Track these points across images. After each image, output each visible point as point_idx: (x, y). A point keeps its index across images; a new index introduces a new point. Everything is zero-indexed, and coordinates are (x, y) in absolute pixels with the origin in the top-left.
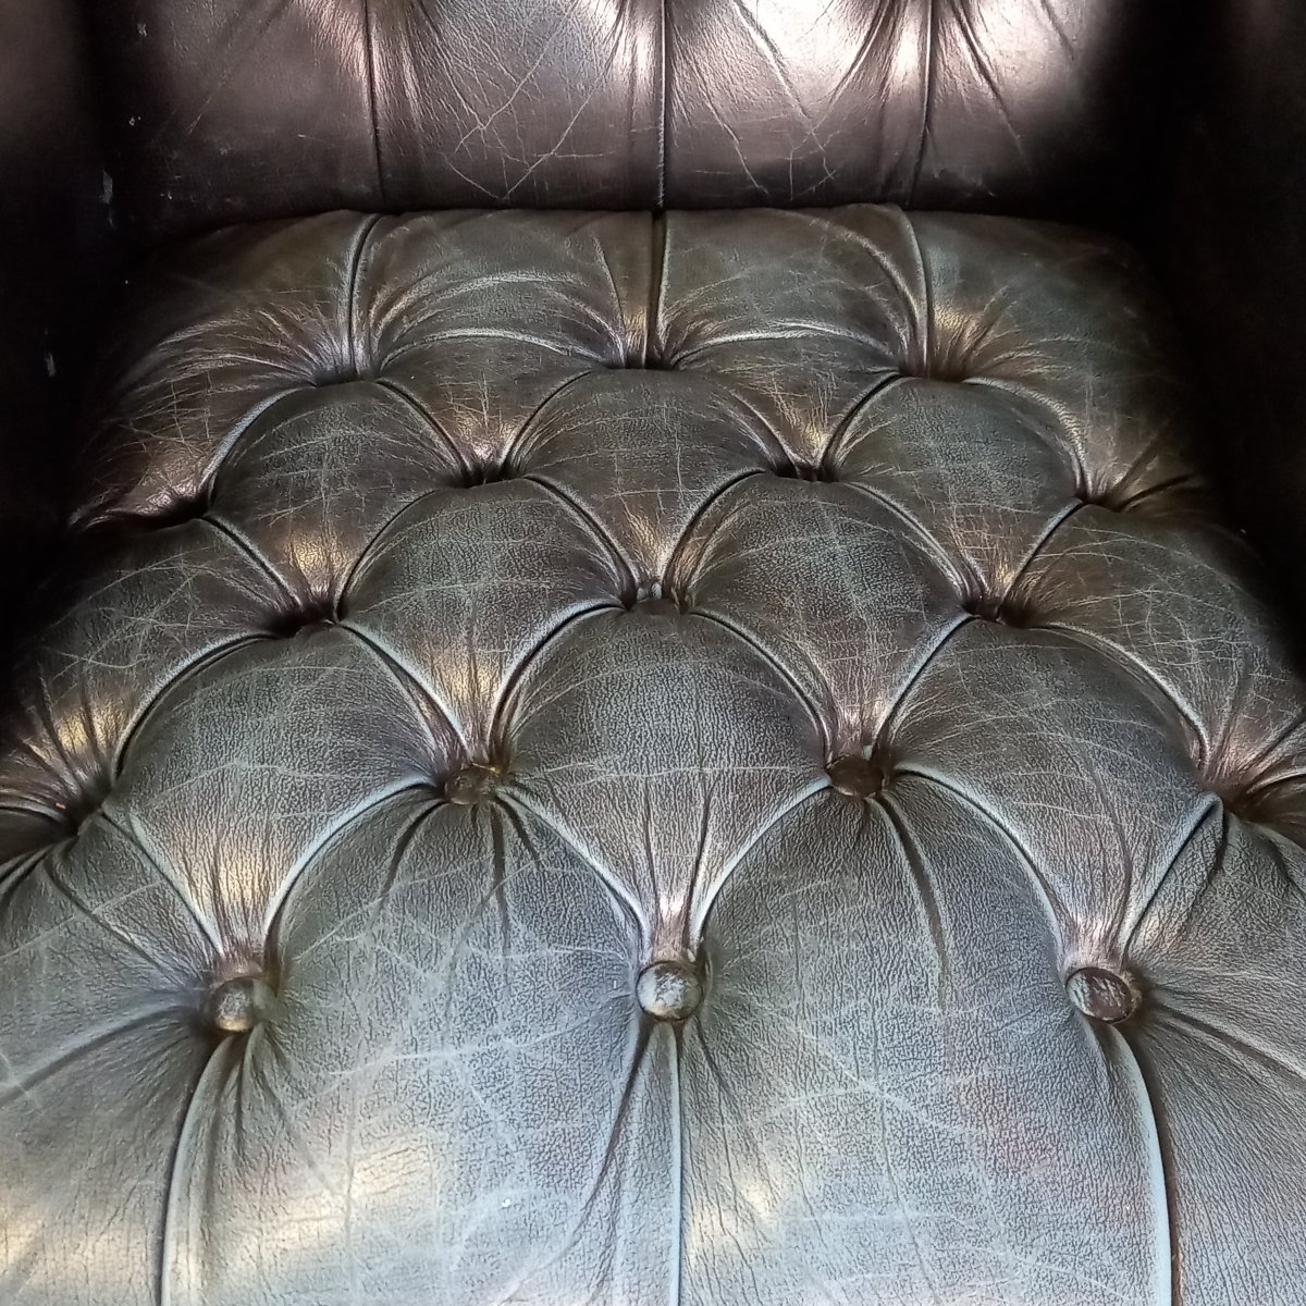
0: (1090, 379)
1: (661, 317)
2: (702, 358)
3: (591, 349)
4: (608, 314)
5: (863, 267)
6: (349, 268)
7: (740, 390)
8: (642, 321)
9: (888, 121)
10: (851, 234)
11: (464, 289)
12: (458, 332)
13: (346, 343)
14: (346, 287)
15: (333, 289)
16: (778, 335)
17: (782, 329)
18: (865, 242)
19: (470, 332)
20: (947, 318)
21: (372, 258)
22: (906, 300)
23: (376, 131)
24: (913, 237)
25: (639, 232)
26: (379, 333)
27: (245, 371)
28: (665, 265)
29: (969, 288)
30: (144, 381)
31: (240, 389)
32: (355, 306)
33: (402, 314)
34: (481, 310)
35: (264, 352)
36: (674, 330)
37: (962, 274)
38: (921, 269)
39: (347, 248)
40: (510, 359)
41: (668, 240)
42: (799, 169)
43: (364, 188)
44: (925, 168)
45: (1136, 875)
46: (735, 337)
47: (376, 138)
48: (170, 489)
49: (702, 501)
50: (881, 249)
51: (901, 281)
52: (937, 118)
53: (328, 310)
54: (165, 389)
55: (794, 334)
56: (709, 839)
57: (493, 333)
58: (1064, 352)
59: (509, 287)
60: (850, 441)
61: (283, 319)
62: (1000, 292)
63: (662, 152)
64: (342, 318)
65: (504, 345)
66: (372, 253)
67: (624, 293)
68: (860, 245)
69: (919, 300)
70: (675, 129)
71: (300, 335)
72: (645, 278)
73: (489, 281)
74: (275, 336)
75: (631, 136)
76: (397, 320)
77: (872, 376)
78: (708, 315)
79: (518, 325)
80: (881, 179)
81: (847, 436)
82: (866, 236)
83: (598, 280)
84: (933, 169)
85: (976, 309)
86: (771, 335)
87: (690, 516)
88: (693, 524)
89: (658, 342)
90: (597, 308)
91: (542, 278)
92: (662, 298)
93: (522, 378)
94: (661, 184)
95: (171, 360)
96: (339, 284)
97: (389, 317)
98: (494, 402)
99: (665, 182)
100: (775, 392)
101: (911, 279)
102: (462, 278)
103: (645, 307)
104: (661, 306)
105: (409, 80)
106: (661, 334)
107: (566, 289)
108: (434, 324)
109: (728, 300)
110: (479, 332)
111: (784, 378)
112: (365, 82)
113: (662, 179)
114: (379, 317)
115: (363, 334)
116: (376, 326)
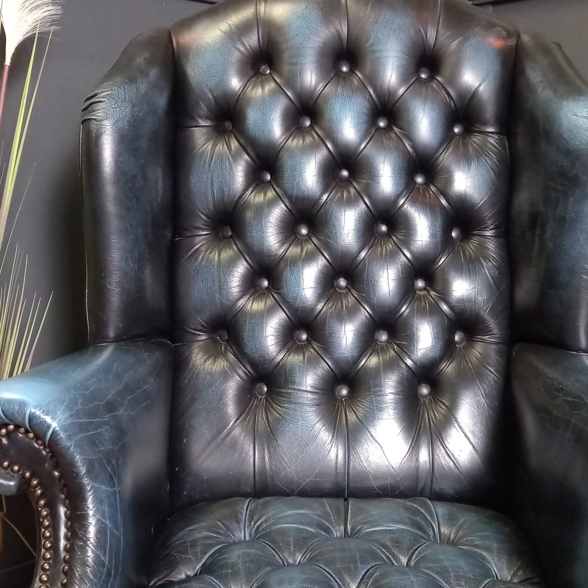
0: (495, 545)
1: (348, 525)
2: (363, 536)
3: (326, 533)
4: (331, 523)
5: (416, 512)
6: (245, 510)
7: (376, 543)
8: (342, 528)
9: (420, 471)
10: (410, 503)
11: (284, 514)
12: (282, 526)
13: (243, 533)
14: (244, 516)
15: (240, 516)
16: (389, 528)
17: (389, 526)
18: (415, 506)
19: (286, 525)
20: (444, 530)
21: (252, 508)
22: (431, 524)
23: (255, 471)
24: (431, 505)
25: (340, 502)
26: (254, 529)
27: (211, 538)
28: (349, 510)
29: (451, 520)
30: (178, 540)
31: (210, 542)
32: (247, 521)
33: (262, 522)
34: (290, 520)
35: (217, 533)
36: (353, 529)
37: (448, 515)
38: (435, 514)
39: (244, 505)
40: (300, 532)
42: (392, 487)
43: (249, 490)
44: (433, 486)
46: (374, 529)
47: (254, 473)
48: (186, 572)
49: (367, 569)
50: (421, 507)
51: (428, 517)
52: (436, 470)
53: (238, 522)
54: (185, 542)
55: (394, 528)
57: (294, 525)
58: (486, 538)
59: (299, 514)
60: (415, 559)
61: (223, 524)
62: (462, 520)
63: (346, 479)
64: (242, 525)
65: (298, 529)
66: (252, 506)
67: (336, 518)
68: (414, 507)
69: (435, 523)
70: (351, 471)
71: (228, 529)
72: (343, 514)
73: (291, 512)
74: (221, 528)
75: (337, 473)
76: (261, 524)
77: (422, 542)
78: (364, 523)
79: (301, 524)
80: (419, 490)
81: (414, 557)
82: (416, 504)
83: (328, 514)
84: (436, 487)
85: (454, 525)
86: (386, 528)
87: (363, 574)
88: (363, 577)
89: (348, 533)
90: (327, 521)
91: (309, 512)
92: (349, 519)
93: (304, 538)
94: (346, 490)
95: (187, 534)
96: (242, 514)
97: (258, 524)
98: (295, 544)
99: (347, 489)
100: (389, 543)
101: (432, 516)
102: (283, 512)
103: (343, 522)
104: (348, 521)
105: (266, 455)
106: (349, 530)
107: (317, 515)
108: (274, 524)
109: (371, 519)
110: (289, 525)
111: (391, 540)
112: (252, 456)
113: (346, 488)
114: (255, 524)
115: (249, 530)
116: (253, 527)
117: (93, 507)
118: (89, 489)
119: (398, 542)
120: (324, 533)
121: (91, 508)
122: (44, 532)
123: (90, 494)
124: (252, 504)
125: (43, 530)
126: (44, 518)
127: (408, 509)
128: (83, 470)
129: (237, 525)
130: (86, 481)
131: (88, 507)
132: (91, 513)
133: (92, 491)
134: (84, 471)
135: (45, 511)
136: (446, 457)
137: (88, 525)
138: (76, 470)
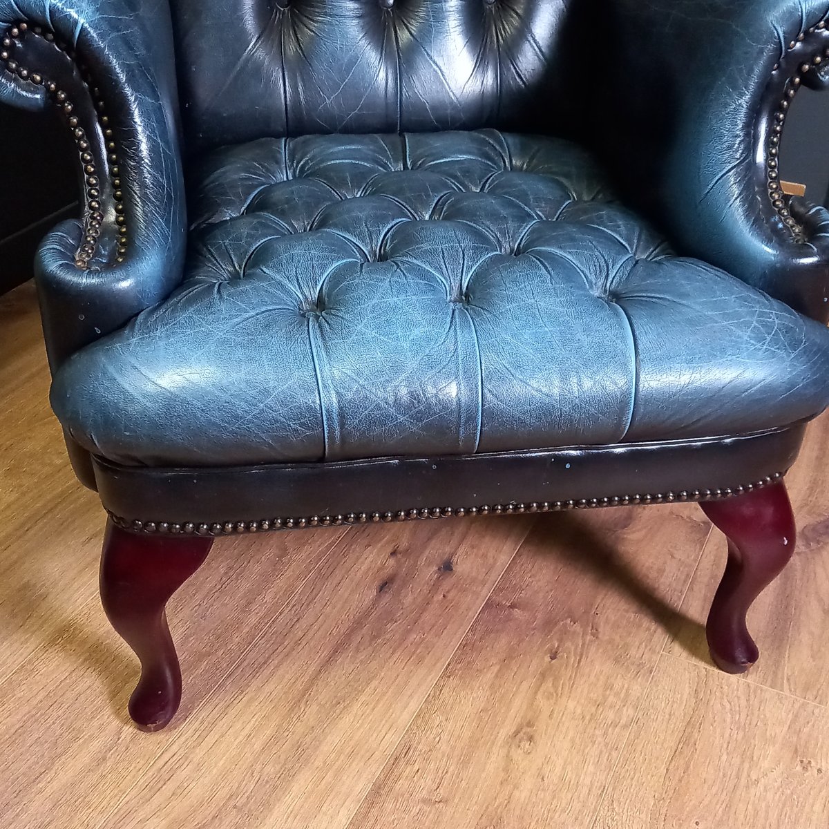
0: (574, 170)
1: (408, 161)
2: (428, 168)
3: (384, 169)
4: (388, 158)
5: (483, 142)
6: (283, 149)
8: (401, 163)
10: (476, 134)
11: (332, 150)
12: (333, 162)
13: (285, 174)
14: (283, 154)
15: (278, 155)
16: (456, 159)
17: (457, 157)
18: (482, 136)
19: (338, 161)
20: (516, 162)
21: (291, 146)
22: (501, 155)
23: (286, 104)
24: (501, 136)
25: (395, 138)
26: (298, 169)
27: (249, 179)
28: (407, 144)
29: (524, 149)
30: (213, 182)
31: (250, 183)
32: (287, 161)
33: (307, 161)
34: (340, 155)
35: (255, 174)
36: (413, 164)
37: (520, 145)
38: (505, 145)
39: (281, 144)
40: (356, 168)
41: (407, 141)
42: (452, 117)
43: (280, 129)
45: (610, 267)
46: (439, 161)
47: (286, 108)
48: (230, 215)
49: (439, 197)
50: (489, 137)
51: (498, 147)
53: (277, 162)
54: (222, 184)
55: (461, 159)
56: (466, 262)
57: (346, 161)
59: (349, 150)
60: (489, 187)
61: (260, 164)
63: (399, 110)
64: (283, 165)
65: (352, 164)
67: (392, 153)
68: (482, 138)
69: (505, 153)
70: (403, 100)
71: (268, 170)
72: (400, 148)
73: (340, 148)
74: (258, 169)
75: (387, 104)
76: (306, 163)
77: (493, 171)
78: (427, 157)
79: (354, 159)
80: (485, 119)
81: (487, 185)
82: (482, 134)
83: (383, 149)
85: (527, 156)
86: (453, 159)
87: (436, 201)
88: (436, 204)
89: (408, 168)
90: (383, 156)
91: (361, 147)
92: (408, 154)
93: (360, 173)
94: (399, 123)
95: (221, 177)
96: (280, 153)
97: (302, 163)
98: (352, 180)
100: (457, 174)
101: (502, 146)
102: (330, 148)
103: (402, 157)
104: (408, 156)
105: (300, 84)
106: (409, 166)
107: (371, 150)
108: (322, 161)
109: (434, 151)
110: (341, 161)
111: (461, 170)
112: (282, 85)
113: (399, 121)
114: (298, 163)
115: (292, 171)
116: (297, 166)
117: (141, 122)
118: (133, 101)
119: (468, 172)
120: (382, 169)
121: (139, 123)
122: (83, 155)
123: (135, 106)
124: (289, 143)
125: (81, 153)
126: (80, 138)
127: (474, 140)
128: (123, 77)
129: (276, 166)
130: (128, 90)
131: (135, 123)
132: (140, 129)
133: (136, 103)
134: (124, 79)
135: (80, 130)
136: (517, 78)
137: (138, 143)
138: (115, 78)
